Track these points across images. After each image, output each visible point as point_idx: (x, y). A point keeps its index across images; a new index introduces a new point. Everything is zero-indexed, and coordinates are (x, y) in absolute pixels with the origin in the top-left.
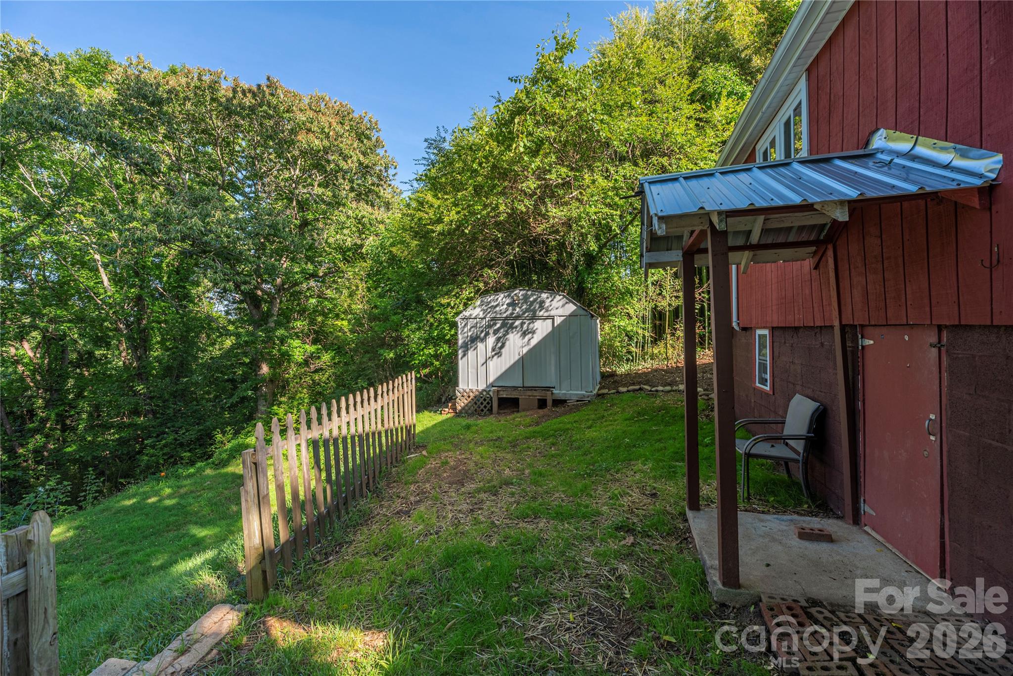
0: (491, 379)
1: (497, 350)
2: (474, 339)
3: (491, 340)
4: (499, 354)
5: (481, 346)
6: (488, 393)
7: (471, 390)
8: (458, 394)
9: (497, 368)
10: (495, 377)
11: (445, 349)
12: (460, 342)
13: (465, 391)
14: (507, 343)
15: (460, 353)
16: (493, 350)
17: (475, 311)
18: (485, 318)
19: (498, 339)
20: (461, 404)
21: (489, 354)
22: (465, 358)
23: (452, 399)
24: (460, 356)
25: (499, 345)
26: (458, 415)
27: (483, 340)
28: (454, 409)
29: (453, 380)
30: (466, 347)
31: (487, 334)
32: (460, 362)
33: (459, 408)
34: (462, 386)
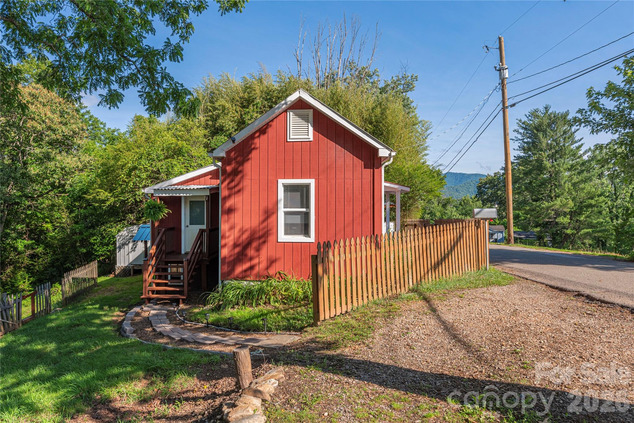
0: (131, 261)
1: (133, 249)
2: (124, 244)
3: (131, 245)
4: (134, 250)
5: (126, 247)
6: (129, 267)
7: (122, 266)
8: (116, 268)
9: (132, 257)
10: (133, 260)
11: (111, 247)
12: (117, 245)
13: (119, 267)
14: (138, 246)
15: (117, 250)
16: (132, 248)
17: (124, 233)
18: (128, 236)
19: (134, 245)
20: (117, 272)
21: (130, 251)
22: (120, 252)
23: (114, 270)
24: (117, 251)
25: (134, 246)
26: (116, 276)
27: (128, 244)
28: (115, 274)
29: (115, 263)
30: (120, 248)
31: (129, 242)
32: (118, 254)
33: (116, 273)
34: (118, 265)
